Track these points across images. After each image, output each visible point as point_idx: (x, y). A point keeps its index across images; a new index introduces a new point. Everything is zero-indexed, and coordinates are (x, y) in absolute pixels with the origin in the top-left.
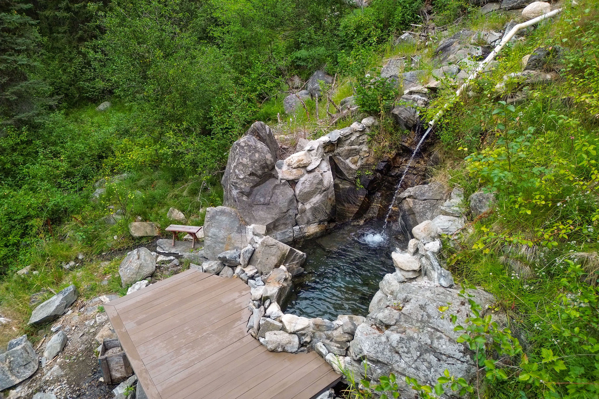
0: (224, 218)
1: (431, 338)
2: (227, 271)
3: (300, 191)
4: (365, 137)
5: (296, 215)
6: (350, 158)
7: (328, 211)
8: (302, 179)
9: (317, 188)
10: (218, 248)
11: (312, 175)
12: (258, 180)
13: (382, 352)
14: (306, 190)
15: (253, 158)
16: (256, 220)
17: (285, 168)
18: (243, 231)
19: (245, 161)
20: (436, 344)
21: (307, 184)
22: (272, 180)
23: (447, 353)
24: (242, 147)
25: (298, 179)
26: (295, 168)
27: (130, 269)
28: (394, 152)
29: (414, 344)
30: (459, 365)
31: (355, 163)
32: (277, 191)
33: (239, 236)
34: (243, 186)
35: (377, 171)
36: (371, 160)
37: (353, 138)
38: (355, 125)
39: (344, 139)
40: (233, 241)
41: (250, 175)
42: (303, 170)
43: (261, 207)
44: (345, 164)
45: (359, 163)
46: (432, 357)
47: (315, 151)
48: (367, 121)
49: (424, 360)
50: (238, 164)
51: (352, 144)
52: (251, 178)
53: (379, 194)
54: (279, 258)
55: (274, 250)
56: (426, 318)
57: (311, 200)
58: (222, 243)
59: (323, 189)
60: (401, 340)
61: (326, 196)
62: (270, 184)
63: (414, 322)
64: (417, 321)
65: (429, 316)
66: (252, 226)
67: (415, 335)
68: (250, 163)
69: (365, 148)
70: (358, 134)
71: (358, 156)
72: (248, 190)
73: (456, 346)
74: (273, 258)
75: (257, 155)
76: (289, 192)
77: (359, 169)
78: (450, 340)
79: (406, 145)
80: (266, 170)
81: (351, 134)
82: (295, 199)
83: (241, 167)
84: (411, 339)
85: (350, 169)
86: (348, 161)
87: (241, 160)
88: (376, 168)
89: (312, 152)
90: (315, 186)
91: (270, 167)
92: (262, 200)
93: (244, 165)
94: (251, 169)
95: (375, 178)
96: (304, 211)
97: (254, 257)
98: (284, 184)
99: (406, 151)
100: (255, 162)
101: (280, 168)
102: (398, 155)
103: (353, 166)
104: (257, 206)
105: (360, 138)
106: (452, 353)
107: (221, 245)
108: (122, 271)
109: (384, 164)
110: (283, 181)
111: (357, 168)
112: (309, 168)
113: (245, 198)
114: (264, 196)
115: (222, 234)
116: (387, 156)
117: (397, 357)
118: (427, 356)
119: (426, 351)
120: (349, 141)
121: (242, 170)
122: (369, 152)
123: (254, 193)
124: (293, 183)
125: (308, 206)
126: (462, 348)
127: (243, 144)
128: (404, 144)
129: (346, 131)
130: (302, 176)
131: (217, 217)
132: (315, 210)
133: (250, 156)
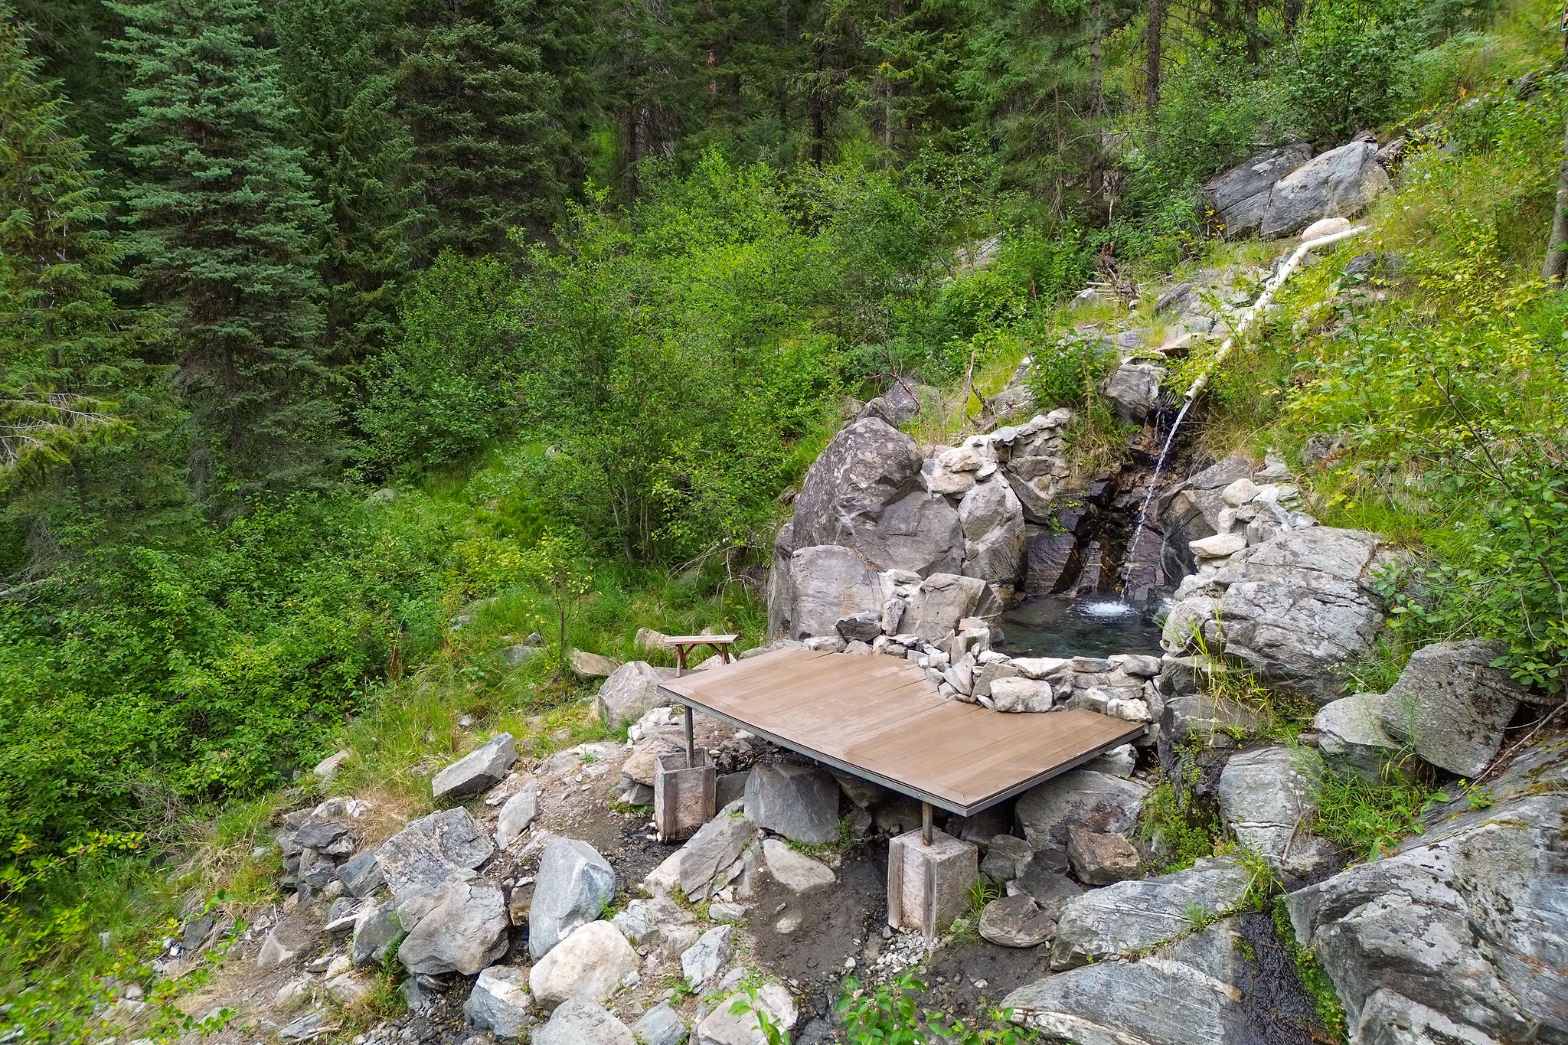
0: (834, 562)
1: (1305, 577)
2: (858, 647)
3: (970, 513)
4: (1058, 442)
5: (963, 560)
6: (1036, 479)
7: (1014, 562)
8: (970, 494)
9: (996, 512)
10: (829, 614)
11: (986, 486)
12: (894, 491)
13: (1236, 604)
14: (978, 513)
15: (884, 451)
16: (896, 563)
17: (938, 472)
18: (875, 581)
19: (869, 456)
20: (1314, 584)
21: (981, 502)
22: (915, 494)
23: (1335, 592)
24: (861, 435)
25: (963, 493)
26: (956, 472)
27: (629, 691)
28: (1116, 466)
29: (1281, 591)
30: (1355, 607)
31: (1045, 488)
32: (929, 513)
33: (866, 590)
34: (866, 502)
35: (1091, 499)
36: (1075, 482)
37: (1038, 441)
38: (1039, 420)
39: (1024, 442)
40: (857, 600)
41: (879, 482)
42: (970, 479)
43: (902, 539)
44: (1027, 488)
45: (1052, 490)
46: (1313, 602)
47: (984, 448)
48: (1060, 414)
49: (1302, 609)
50: (853, 464)
51: (1037, 452)
52: (881, 487)
53: (1097, 545)
54: (964, 607)
55: (951, 594)
56: (1290, 558)
57: (985, 537)
58: (837, 605)
59: (1007, 515)
60: (1260, 589)
61: (1011, 530)
62: (914, 501)
63: (1272, 569)
64: (1278, 566)
65: (1294, 554)
66: (891, 572)
67: (1281, 580)
68: (878, 460)
69: (1059, 462)
70: (1046, 435)
71: (1049, 477)
72: (876, 508)
73: (1346, 584)
74: (951, 609)
75: (890, 446)
76: (950, 514)
77: (1053, 501)
78: (1335, 577)
79: (1140, 448)
80: (908, 472)
81: (1035, 433)
82: (958, 531)
83: (861, 469)
84: (1273, 584)
85: (1038, 498)
86: (1031, 484)
87: (860, 456)
88: (1088, 494)
89: (981, 449)
90: (993, 507)
91: (915, 467)
92: (903, 526)
93: (865, 464)
94: (880, 471)
95: (1088, 513)
96: (975, 555)
97: (907, 618)
98: (939, 501)
99: (1142, 461)
100: (889, 457)
101: (929, 473)
102: (1126, 469)
103: (1042, 495)
104: (894, 539)
105: (1051, 443)
106: (1342, 592)
107: (835, 609)
108: (611, 696)
109: (1103, 485)
110: (938, 496)
111: (1049, 498)
112: (982, 473)
113: (869, 526)
114: (906, 520)
115: (834, 589)
116: (1104, 471)
117: (1259, 611)
118: (1303, 603)
119: (1302, 595)
120: (1031, 447)
121: (863, 475)
122: (1068, 468)
123: (886, 515)
124: (954, 499)
125: (981, 548)
126: (1355, 586)
127: (862, 430)
128: (1135, 447)
129: (1026, 428)
130: (970, 487)
131: (820, 562)
132: (994, 553)
133: (877, 448)
